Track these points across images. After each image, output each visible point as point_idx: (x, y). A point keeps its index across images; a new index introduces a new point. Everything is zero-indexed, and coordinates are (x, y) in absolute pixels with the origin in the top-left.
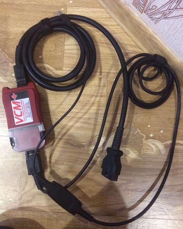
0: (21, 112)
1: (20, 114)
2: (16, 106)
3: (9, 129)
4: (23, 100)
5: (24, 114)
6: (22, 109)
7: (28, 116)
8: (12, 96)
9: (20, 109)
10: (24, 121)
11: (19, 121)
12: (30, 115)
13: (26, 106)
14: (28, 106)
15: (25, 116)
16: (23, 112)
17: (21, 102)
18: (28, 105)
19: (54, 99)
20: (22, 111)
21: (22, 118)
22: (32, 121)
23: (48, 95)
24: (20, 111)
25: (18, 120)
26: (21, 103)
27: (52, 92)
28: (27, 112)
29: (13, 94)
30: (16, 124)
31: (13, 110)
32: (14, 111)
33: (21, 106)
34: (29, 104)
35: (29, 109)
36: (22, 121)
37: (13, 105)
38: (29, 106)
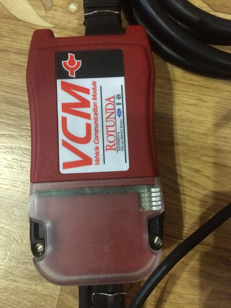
0: (88, 126)
1: (82, 134)
2: (73, 100)
3: (35, 185)
4: (100, 81)
5: (97, 137)
6: (92, 116)
7: (111, 144)
8: (63, 62)
9: (87, 116)
10: (94, 162)
11: (76, 158)
12: (121, 145)
13: (110, 107)
14: (117, 107)
15: (100, 145)
16: (96, 127)
17: (94, 89)
18: (119, 104)
19: (193, 101)
20: (92, 122)
21: (88, 149)
22: (125, 167)
23: (177, 88)
24: (84, 121)
25: (72, 157)
26: (91, 92)
27: (190, 80)
28: (110, 129)
29: (69, 54)
30: (63, 171)
31: (61, 114)
32: (64, 119)
33: (92, 102)
34: (120, 101)
35: (119, 120)
36: (86, 161)
37: (63, 97)
38: (121, 107)
